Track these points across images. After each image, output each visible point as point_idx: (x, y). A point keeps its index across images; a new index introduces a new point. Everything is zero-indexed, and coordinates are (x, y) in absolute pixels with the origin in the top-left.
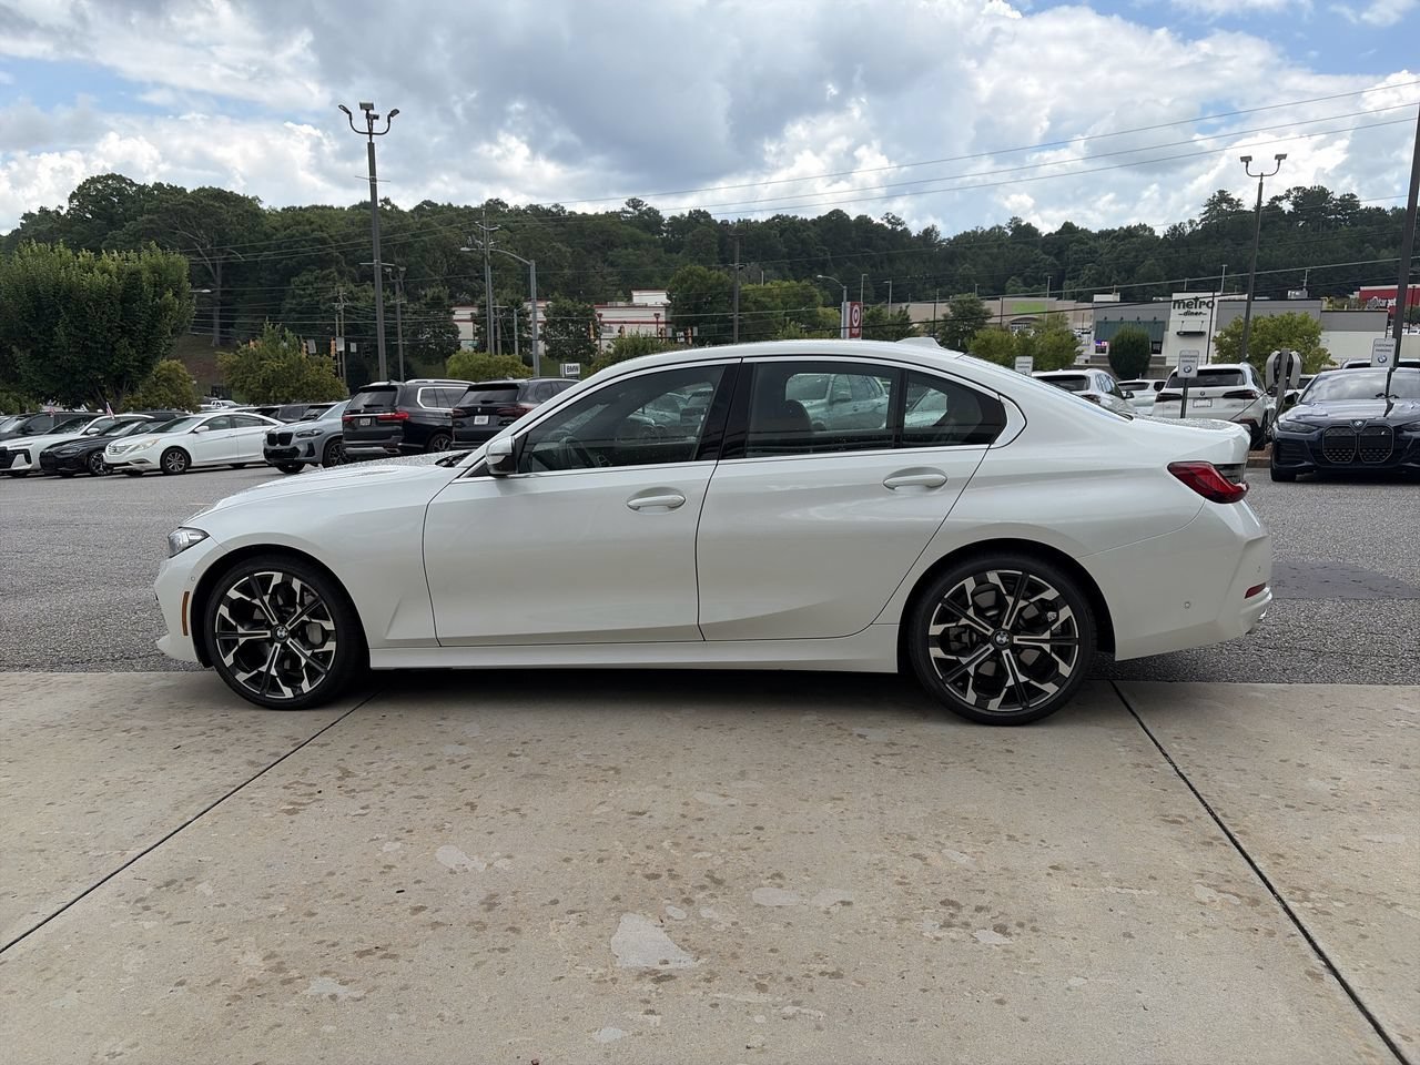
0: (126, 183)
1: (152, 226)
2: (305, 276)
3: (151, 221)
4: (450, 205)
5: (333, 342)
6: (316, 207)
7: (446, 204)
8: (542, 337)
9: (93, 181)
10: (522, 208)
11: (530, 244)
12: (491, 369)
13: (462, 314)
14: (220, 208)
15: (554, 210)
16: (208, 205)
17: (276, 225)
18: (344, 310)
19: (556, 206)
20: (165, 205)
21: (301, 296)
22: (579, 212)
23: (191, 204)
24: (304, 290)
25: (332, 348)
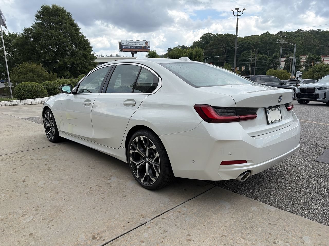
0: (211, 34)
1: (214, 43)
2: (245, 52)
3: (214, 42)
4: (286, 32)
5: (243, 67)
6: (252, 36)
7: (285, 32)
8: (303, 65)
9: (205, 34)
10: (308, 31)
11: (307, 40)
12: (277, 74)
13: (282, 60)
14: (228, 38)
15: (317, 31)
16: (226, 38)
17: (240, 41)
18: (252, 60)
19: (318, 29)
20: (217, 38)
21: (243, 57)
22: (325, 30)
23: (222, 38)
24: (243, 55)
25: (243, 69)
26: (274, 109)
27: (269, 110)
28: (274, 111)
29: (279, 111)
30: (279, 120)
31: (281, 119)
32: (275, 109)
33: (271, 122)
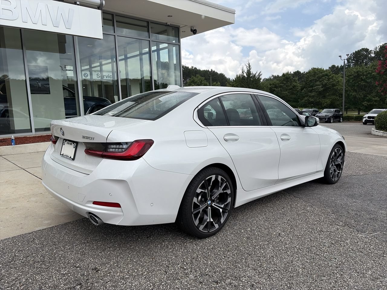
26: (70, 142)
27: (66, 142)
28: (69, 145)
29: (74, 148)
30: (71, 157)
31: (72, 157)
32: (71, 144)
33: (63, 154)
